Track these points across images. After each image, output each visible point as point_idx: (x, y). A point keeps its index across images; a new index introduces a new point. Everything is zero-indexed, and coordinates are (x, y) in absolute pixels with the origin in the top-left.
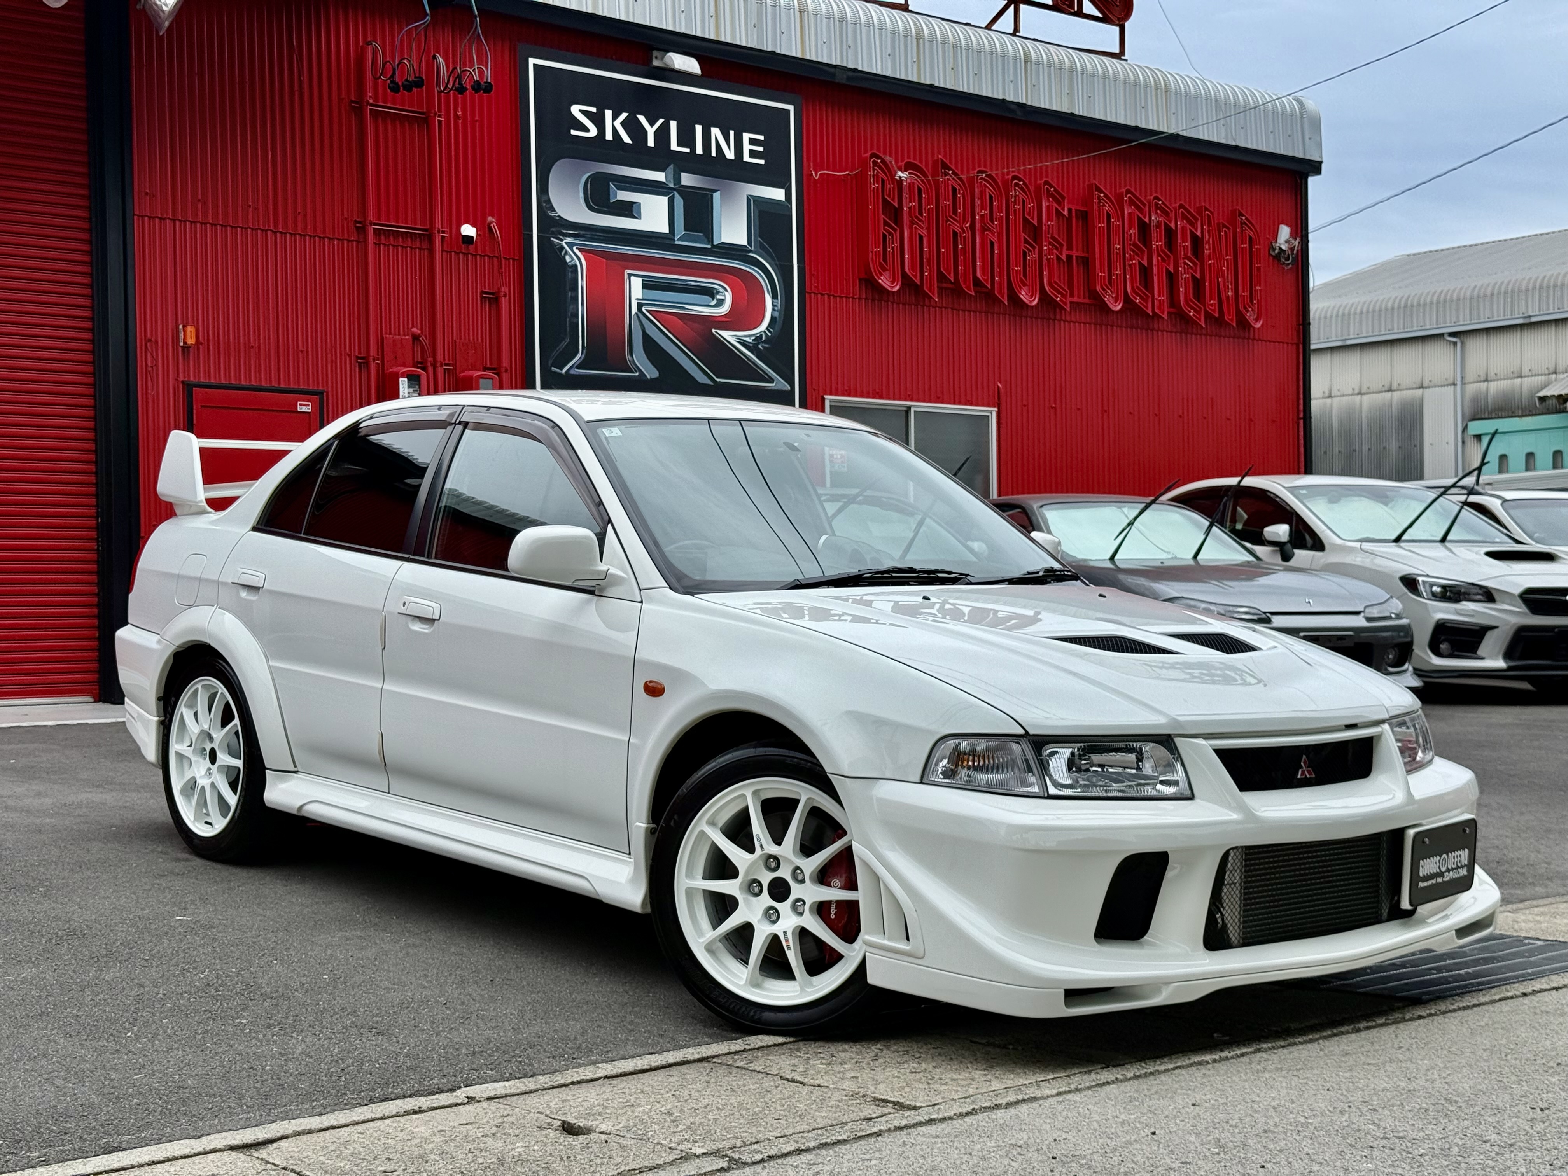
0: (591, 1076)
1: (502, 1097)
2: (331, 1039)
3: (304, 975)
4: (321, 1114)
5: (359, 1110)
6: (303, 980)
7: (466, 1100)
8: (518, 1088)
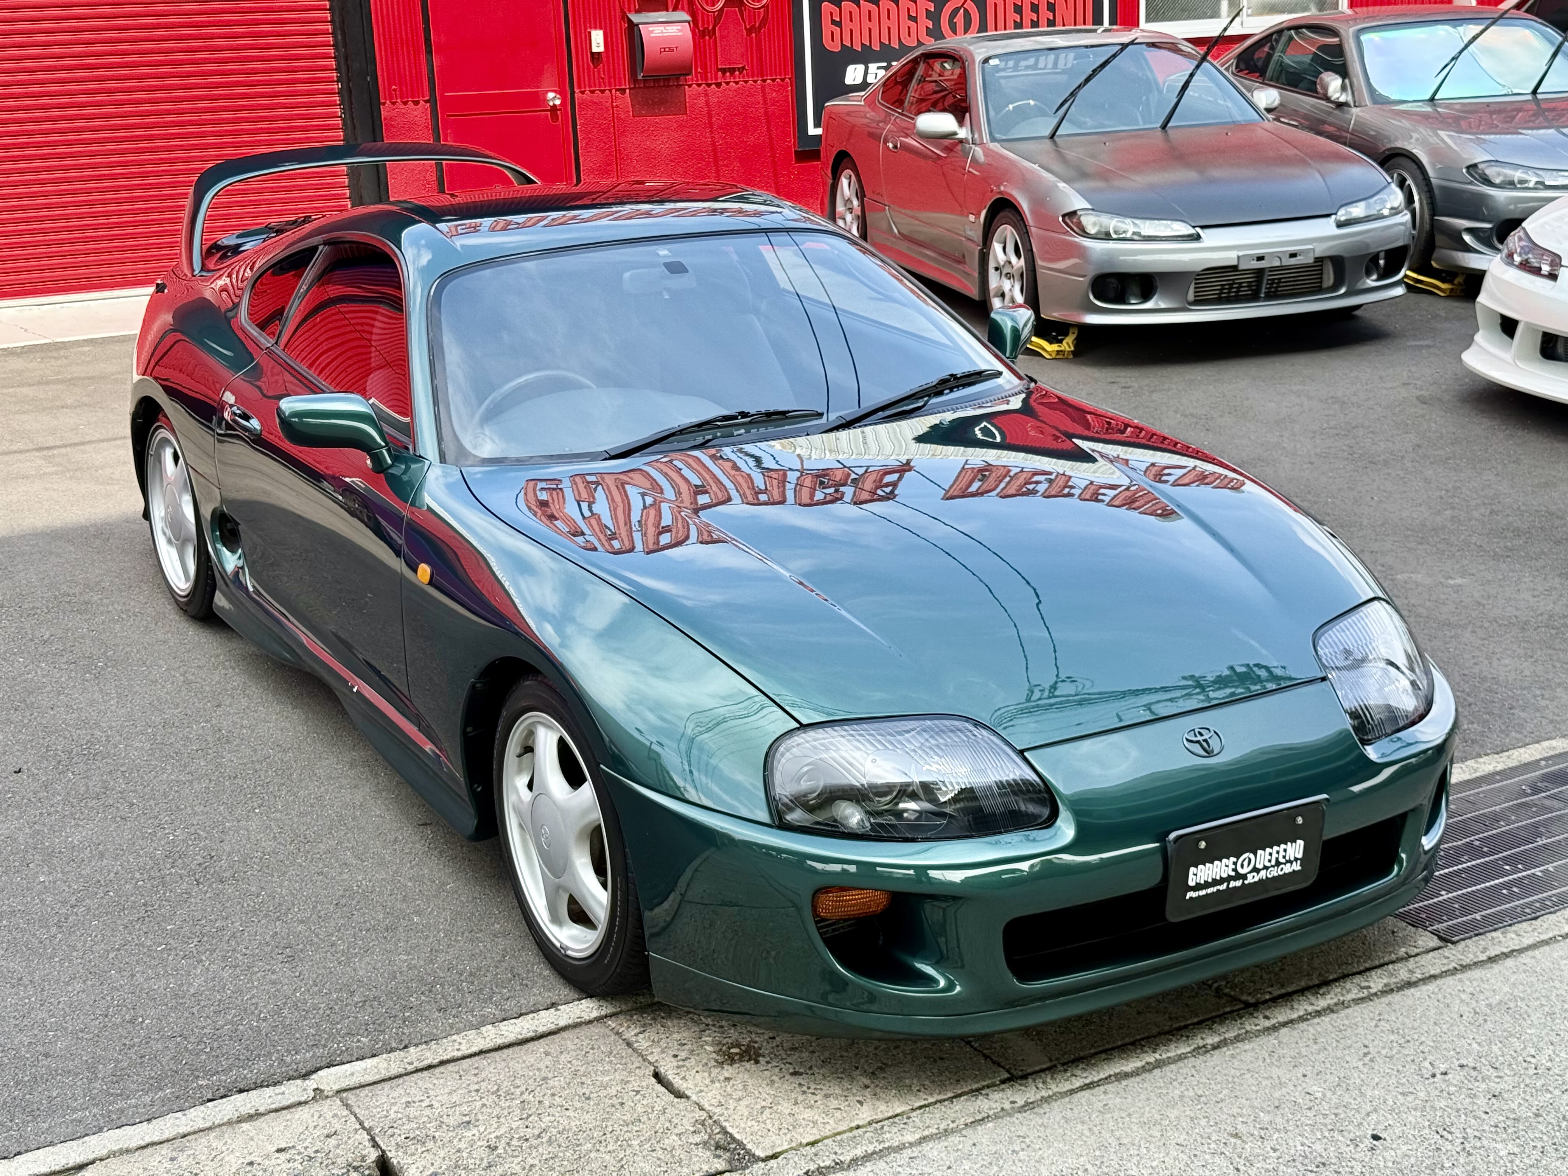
0: (465, 1050)
1: (355, 1088)
2: (235, 967)
3: (275, 837)
4: (149, 1120)
5: (192, 1113)
6: (269, 845)
7: (312, 1094)
8: (379, 1072)
